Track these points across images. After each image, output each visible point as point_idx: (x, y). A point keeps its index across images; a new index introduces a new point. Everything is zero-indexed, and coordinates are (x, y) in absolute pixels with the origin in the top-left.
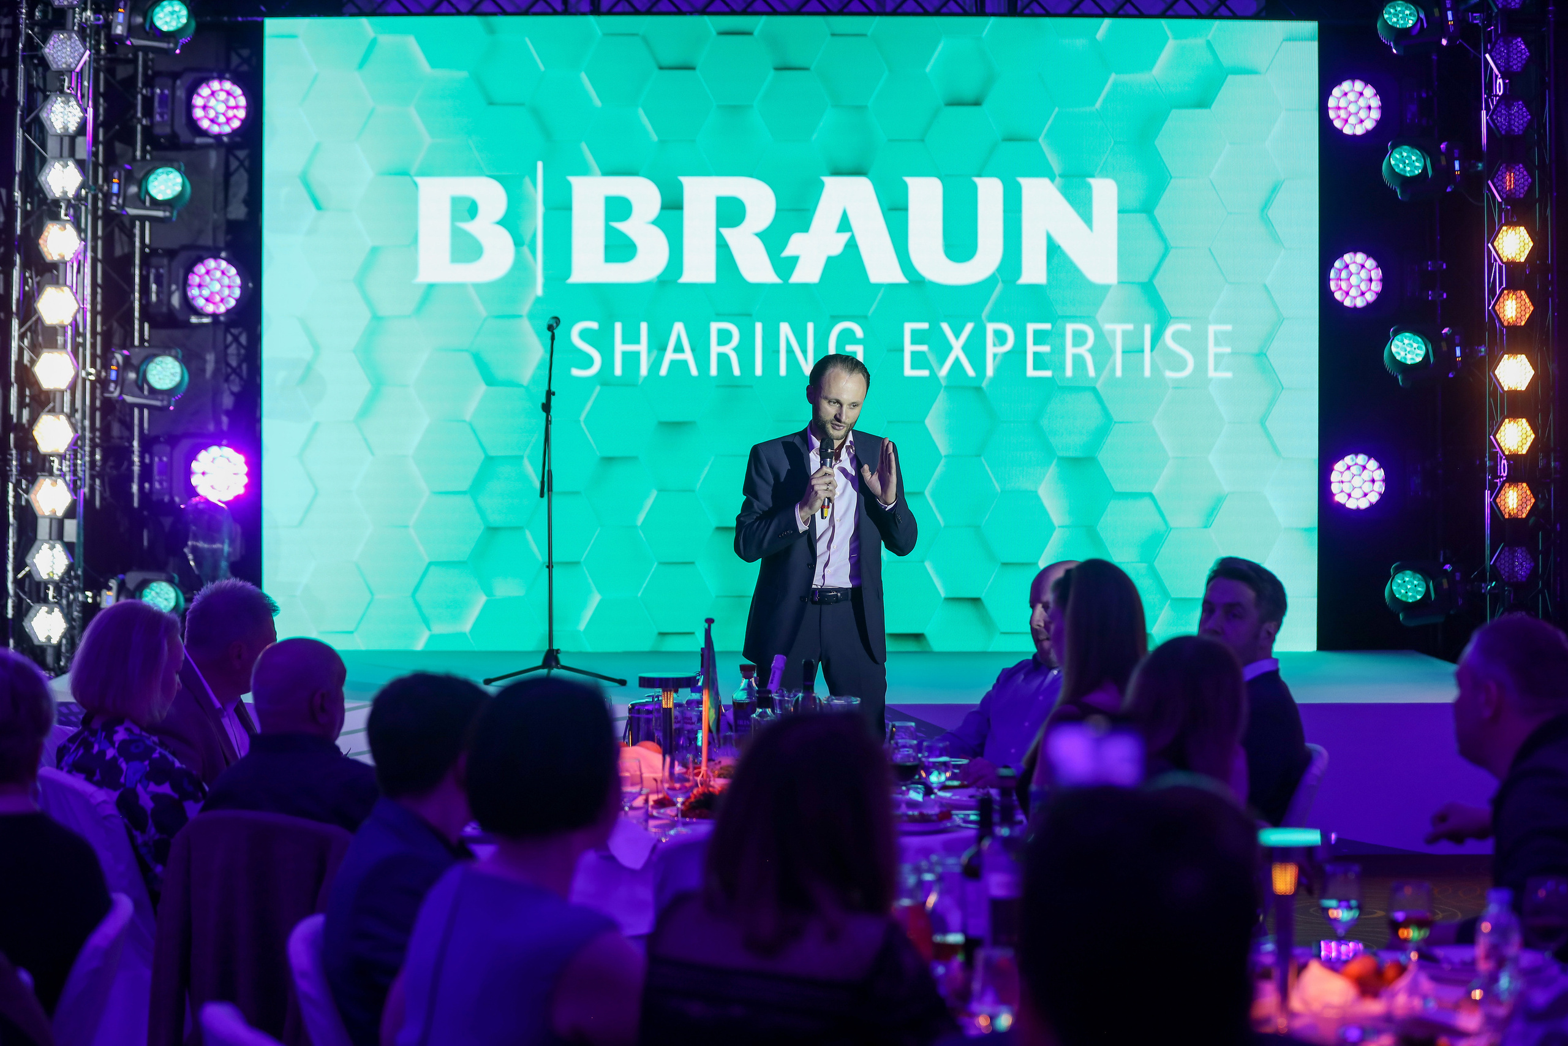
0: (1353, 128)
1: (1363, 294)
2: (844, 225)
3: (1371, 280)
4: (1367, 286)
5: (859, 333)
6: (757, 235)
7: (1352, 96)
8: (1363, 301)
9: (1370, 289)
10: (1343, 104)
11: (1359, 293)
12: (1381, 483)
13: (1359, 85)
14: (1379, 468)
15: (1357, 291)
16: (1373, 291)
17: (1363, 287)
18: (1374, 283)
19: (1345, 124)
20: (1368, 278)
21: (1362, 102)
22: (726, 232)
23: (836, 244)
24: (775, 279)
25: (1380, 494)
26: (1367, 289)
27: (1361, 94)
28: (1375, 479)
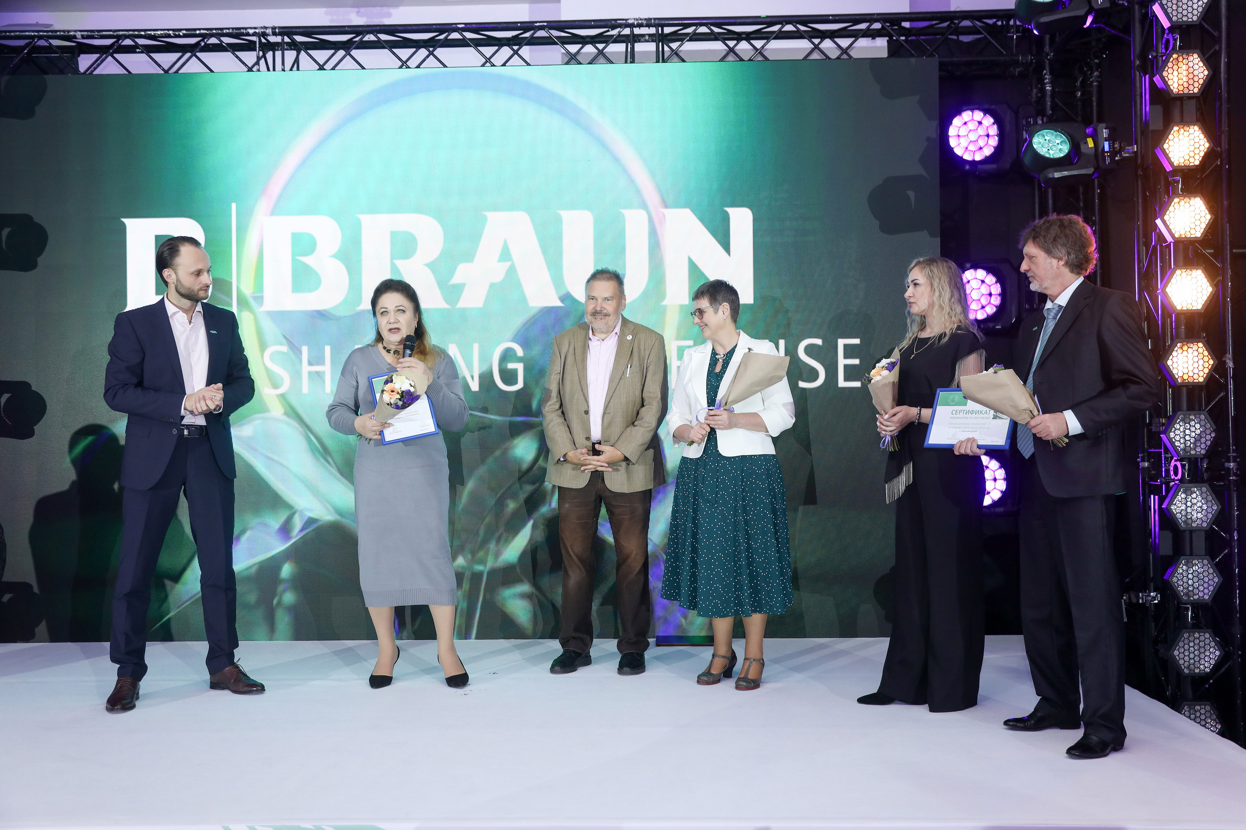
0: (973, 154)
1: (983, 307)
2: (506, 254)
3: (990, 295)
4: (987, 300)
5: (520, 352)
6: (427, 265)
7: (972, 126)
8: (983, 314)
9: (990, 303)
10: (963, 132)
11: (980, 306)
12: (1002, 482)
13: (978, 115)
14: (1000, 467)
15: (978, 304)
16: (993, 304)
17: (984, 301)
18: (993, 297)
19: (966, 151)
20: (988, 292)
21: (981, 131)
22: (399, 263)
23: (498, 272)
24: (445, 306)
25: (1002, 492)
26: (987, 303)
27: (980, 123)
28: (997, 478)
